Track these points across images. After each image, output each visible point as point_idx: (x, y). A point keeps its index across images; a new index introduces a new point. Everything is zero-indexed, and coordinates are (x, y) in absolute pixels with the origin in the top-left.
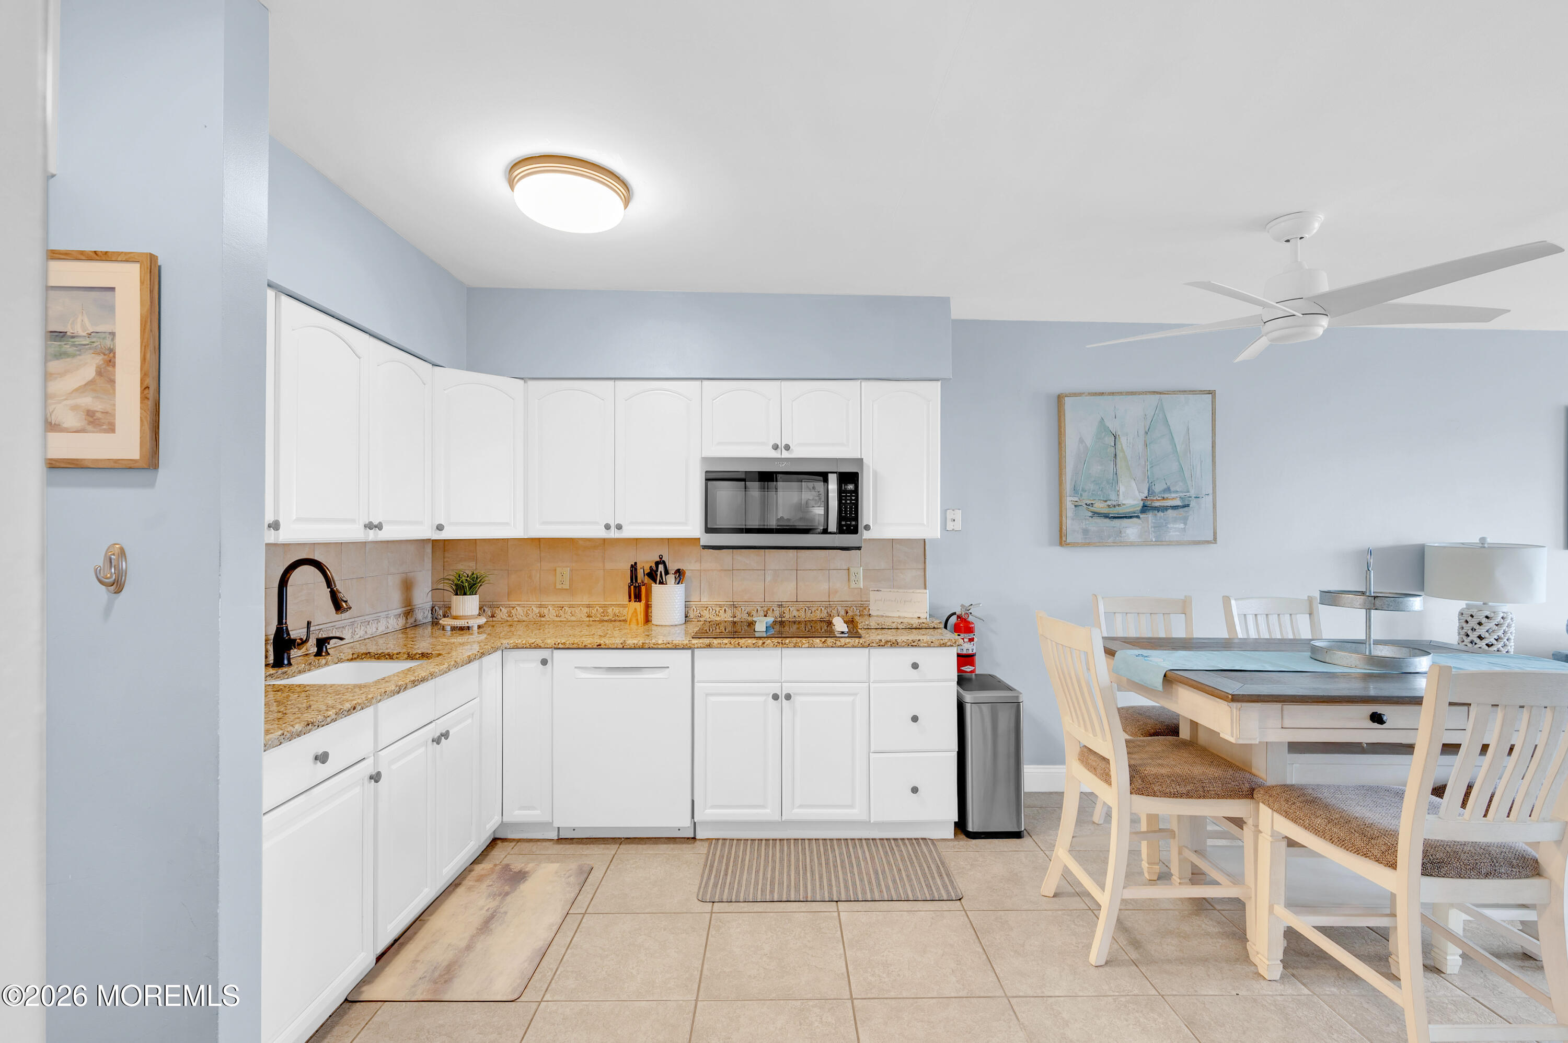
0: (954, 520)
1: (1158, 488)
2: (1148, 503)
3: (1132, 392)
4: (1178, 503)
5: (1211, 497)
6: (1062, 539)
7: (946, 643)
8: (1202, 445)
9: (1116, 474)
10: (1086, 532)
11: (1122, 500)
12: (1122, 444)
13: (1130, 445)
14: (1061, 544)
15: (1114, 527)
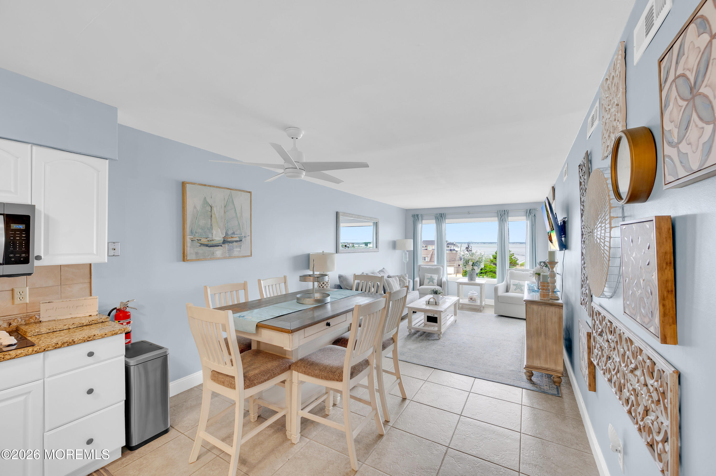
0: (115, 249)
1: (230, 232)
2: (226, 239)
3: (219, 187)
4: (237, 239)
5: (250, 237)
6: (184, 258)
7: (117, 332)
8: (246, 215)
9: (212, 225)
10: (197, 253)
11: (214, 238)
12: (214, 211)
13: (217, 211)
14: (184, 260)
15: (211, 251)
